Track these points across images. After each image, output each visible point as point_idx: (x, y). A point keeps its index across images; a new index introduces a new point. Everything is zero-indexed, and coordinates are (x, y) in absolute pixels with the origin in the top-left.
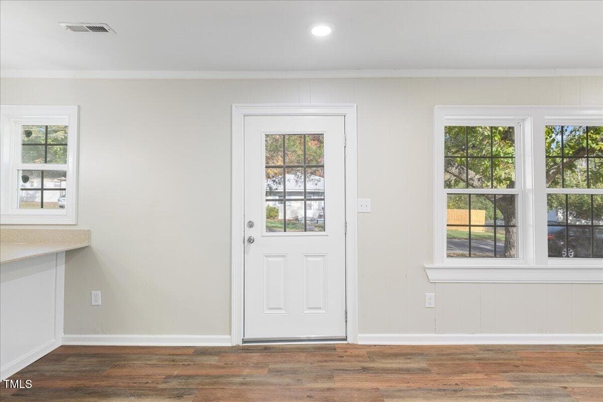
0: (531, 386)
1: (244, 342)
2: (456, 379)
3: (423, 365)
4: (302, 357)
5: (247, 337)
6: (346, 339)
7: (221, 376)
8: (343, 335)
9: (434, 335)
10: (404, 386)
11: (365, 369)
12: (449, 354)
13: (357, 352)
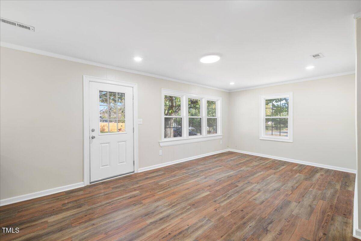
0: (190, 170)
1: (90, 183)
2: (173, 173)
3: (163, 173)
4: (122, 181)
5: (91, 181)
6: (134, 172)
7: (92, 196)
8: (132, 171)
9: (162, 164)
10: (161, 179)
11: (147, 178)
12: (168, 168)
13: (140, 174)
